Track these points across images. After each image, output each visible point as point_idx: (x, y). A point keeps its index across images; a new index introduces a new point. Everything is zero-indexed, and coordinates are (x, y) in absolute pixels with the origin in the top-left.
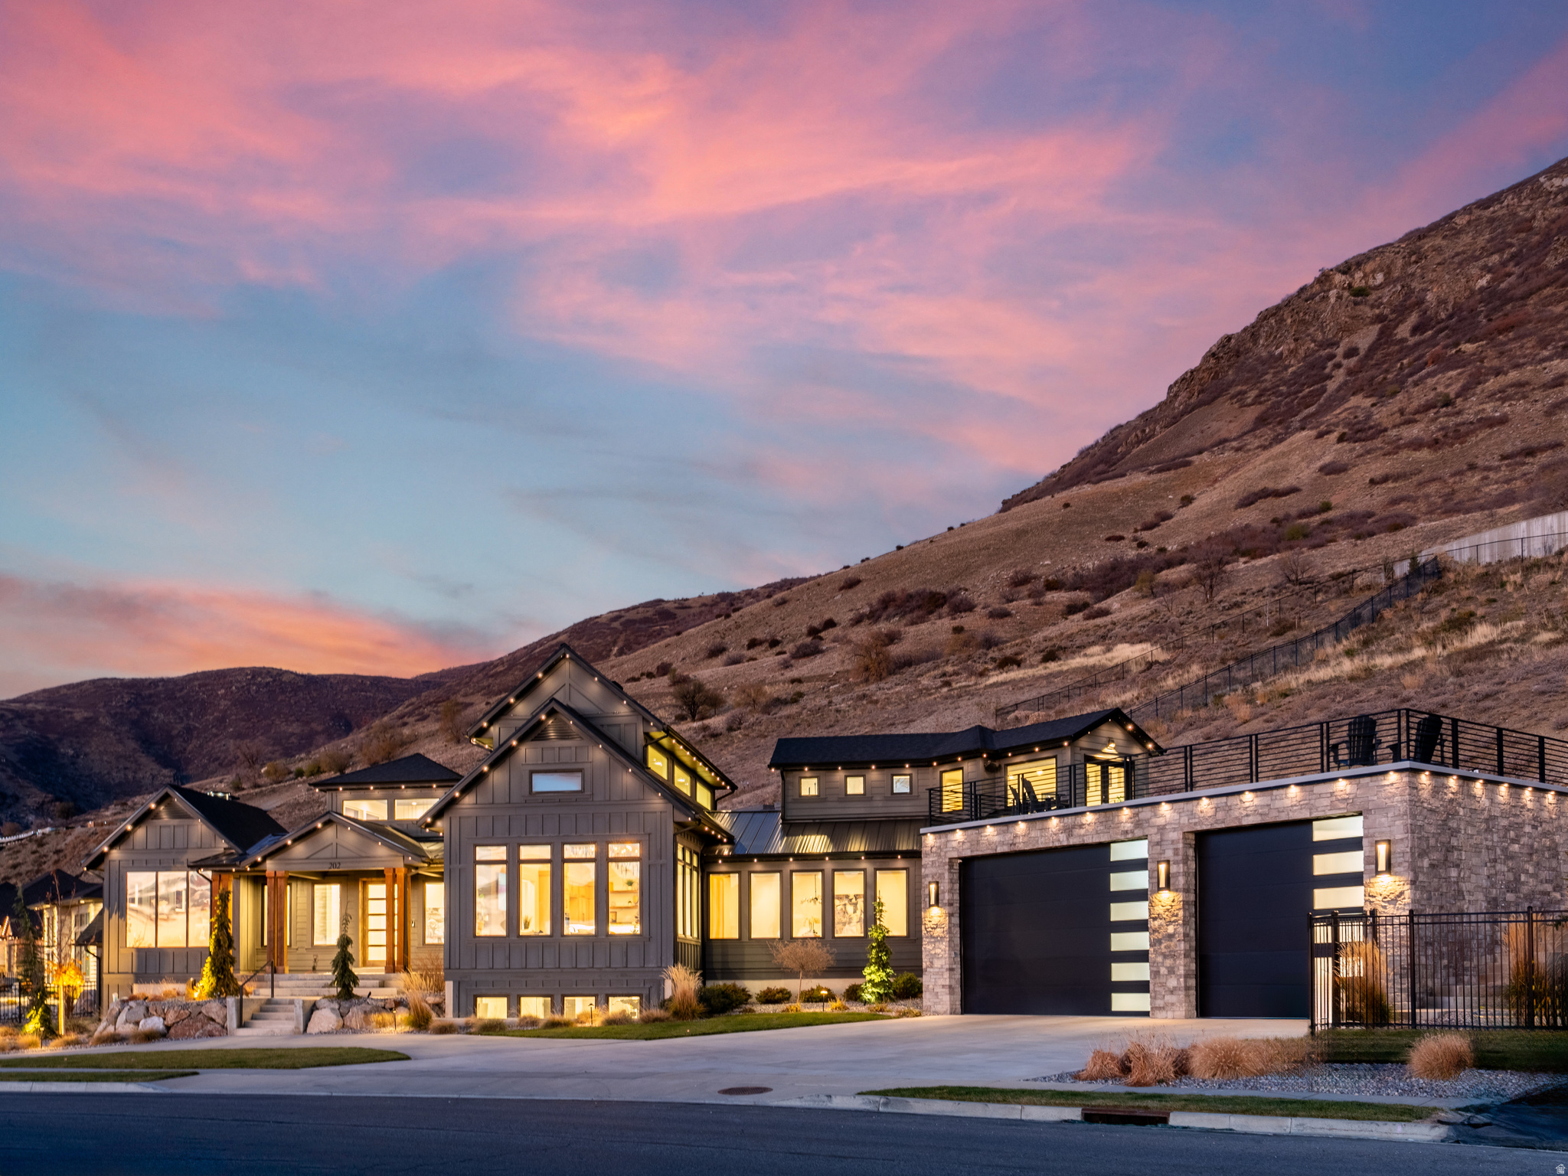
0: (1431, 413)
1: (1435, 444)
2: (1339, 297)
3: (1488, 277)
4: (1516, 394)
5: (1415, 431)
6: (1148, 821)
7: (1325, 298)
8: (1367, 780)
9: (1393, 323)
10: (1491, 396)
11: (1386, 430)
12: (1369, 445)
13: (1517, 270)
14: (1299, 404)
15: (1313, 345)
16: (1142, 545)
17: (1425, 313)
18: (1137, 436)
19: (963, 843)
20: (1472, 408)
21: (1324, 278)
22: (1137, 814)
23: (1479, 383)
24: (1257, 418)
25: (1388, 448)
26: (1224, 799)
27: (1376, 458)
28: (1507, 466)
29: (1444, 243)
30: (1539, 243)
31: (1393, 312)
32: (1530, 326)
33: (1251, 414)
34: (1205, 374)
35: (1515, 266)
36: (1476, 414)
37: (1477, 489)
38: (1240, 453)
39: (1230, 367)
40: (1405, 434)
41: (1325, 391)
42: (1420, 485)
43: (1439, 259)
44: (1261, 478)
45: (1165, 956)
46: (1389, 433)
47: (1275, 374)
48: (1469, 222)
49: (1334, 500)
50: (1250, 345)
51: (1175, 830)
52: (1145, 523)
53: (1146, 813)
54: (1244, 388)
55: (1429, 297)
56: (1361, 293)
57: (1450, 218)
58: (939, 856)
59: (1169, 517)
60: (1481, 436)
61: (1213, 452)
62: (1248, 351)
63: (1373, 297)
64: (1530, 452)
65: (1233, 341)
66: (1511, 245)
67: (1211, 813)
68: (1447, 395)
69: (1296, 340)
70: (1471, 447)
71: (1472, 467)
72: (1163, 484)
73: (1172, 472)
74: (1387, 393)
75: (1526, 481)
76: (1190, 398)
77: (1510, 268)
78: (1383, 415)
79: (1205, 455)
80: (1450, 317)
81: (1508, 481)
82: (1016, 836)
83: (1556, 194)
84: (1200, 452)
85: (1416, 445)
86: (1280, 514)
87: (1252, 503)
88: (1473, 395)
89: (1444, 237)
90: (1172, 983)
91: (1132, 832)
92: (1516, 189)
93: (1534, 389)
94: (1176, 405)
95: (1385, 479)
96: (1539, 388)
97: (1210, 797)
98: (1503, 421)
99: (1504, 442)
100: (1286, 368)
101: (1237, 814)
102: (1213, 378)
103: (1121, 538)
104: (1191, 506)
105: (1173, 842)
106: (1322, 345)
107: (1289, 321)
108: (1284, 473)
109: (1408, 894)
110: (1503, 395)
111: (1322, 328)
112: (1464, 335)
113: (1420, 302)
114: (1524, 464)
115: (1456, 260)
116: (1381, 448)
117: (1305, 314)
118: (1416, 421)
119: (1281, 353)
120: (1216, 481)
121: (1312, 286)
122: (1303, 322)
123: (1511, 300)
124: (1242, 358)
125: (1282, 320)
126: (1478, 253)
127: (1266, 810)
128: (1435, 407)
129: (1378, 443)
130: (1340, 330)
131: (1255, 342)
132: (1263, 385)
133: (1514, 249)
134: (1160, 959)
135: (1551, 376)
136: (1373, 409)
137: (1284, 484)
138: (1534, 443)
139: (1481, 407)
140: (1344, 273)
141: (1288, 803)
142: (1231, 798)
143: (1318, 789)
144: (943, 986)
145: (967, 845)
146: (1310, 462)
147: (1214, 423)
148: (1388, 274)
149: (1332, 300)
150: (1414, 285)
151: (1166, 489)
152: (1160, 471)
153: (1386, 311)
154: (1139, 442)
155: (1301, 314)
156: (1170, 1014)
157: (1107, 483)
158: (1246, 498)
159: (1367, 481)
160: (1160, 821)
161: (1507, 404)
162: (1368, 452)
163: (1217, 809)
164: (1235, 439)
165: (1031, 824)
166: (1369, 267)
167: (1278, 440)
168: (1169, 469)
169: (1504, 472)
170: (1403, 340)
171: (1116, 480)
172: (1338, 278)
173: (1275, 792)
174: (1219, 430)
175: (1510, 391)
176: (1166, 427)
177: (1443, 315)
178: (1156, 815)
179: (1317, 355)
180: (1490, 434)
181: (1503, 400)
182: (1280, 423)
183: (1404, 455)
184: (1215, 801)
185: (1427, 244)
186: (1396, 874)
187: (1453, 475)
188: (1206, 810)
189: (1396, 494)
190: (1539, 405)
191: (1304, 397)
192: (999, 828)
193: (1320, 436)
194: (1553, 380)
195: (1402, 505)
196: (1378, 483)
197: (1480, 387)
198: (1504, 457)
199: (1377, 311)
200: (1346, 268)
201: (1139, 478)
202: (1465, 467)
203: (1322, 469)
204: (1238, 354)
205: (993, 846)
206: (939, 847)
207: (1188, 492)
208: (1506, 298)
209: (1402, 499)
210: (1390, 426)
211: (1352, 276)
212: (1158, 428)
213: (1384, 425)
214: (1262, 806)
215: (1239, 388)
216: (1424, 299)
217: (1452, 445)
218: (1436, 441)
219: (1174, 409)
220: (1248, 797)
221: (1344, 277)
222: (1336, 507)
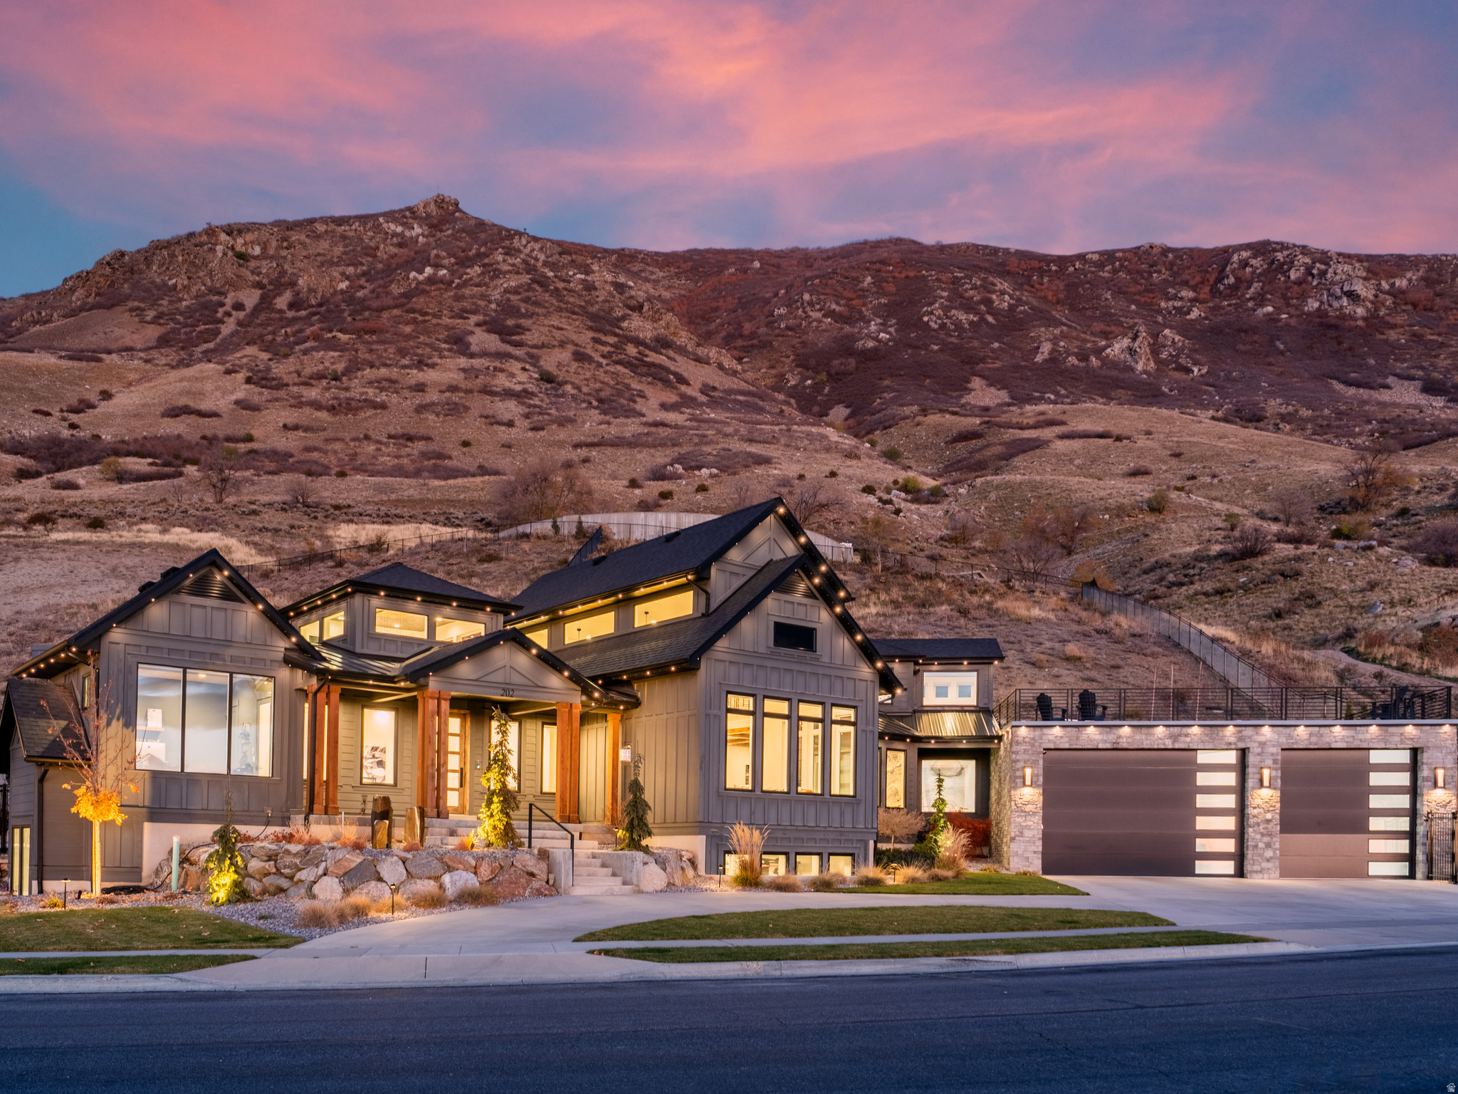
0: (324, 382)
1: (332, 409)
2: (225, 254)
3: (347, 283)
4: (390, 387)
5: (312, 393)
6: (1250, 737)
7: (212, 250)
8: (1428, 728)
9: (272, 294)
10: (371, 383)
11: (287, 385)
12: (276, 394)
13: (370, 287)
14: (198, 337)
15: (203, 288)
16: (73, 426)
17: (298, 294)
18: (32, 315)
19: (1061, 737)
20: (357, 388)
21: (211, 232)
22: (1241, 732)
23: (359, 369)
24: (159, 337)
25: (293, 401)
26: (1317, 729)
27: (284, 407)
28: (394, 444)
29: (308, 241)
30: (383, 271)
31: (270, 283)
32: (388, 335)
33: (153, 332)
34: (102, 280)
35: (367, 281)
36: (362, 394)
37: (374, 457)
38: (148, 366)
39: (126, 280)
40: (305, 394)
41: (220, 333)
42: (327, 440)
43: (305, 253)
44: (180, 394)
45: (1263, 835)
46: (291, 388)
47: (171, 302)
48: (326, 231)
49: (256, 433)
50: (143, 267)
51: (1274, 746)
52: (70, 406)
53: (1249, 732)
54: (142, 305)
55: (301, 282)
56: (242, 257)
57: (312, 221)
58: (1033, 745)
59: (93, 407)
60: (368, 414)
61: (123, 357)
62: (141, 272)
63: (253, 264)
64: (410, 438)
65: (127, 258)
66: (362, 264)
67: (1306, 737)
68: (335, 371)
69: (189, 278)
70: (362, 420)
71: (367, 437)
72: (77, 373)
73: (84, 363)
74: (281, 353)
75: (411, 460)
76: (87, 297)
77: (362, 281)
78: (280, 369)
79: (114, 356)
80: (320, 305)
81: (398, 457)
82: (1120, 737)
83: (393, 237)
84: (109, 352)
85: (317, 406)
86: (209, 433)
87: (177, 416)
88: (356, 378)
89: (308, 236)
90: (1269, 853)
91: (1235, 744)
92: (363, 219)
93: (402, 388)
94: (74, 299)
95: (296, 428)
96: (407, 388)
97: (1306, 726)
98: (383, 406)
99: (387, 424)
100: (181, 300)
101: (1328, 740)
102: (109, 286)
103: (48, 414)
104: (111, 402)
105: (1272, 754)
106: (212, 291)
107: (180, 258)
108: (202, 397)
109: (1454, 802)
110: (380, 384)
111: (210, 274)
112: (335, 325)
113: (293, 284)
114: (406, 446)
115: (319, 259)
116: (287, 400)
117: (196, 257)
118: (312, 385)
119: (175, 286)
120: (130, 384)
121: (200, 234)
122: (193, 263)
123: (368, 308)
124: (136, 277)
125: (173, 256)
126: (336, 260)
127: (1351, 739)
128: (326, 378)
129: (282, 393)
130: (227, 283)
131: (149, 266)
132: (161, 309)
133: (364, 268)
134: (1258, 837)
135: (413, 382)
136: (271, 363)
137: (205, 406)
138: (413, 432)
139: (364, 390)
140: (228, 234)
141: (1368, 736)
142: (1322, 729)
143: (1391, 729)
144: (1035, 852)
145: (1066, 739)
146: (224, 393)
147: (117, 329)
148: (264, 249)
149: (220, 255)
150: (286, 267)
151: (81, 378)
152: (71, 358)
153: (265, 281)
154: (35, 323)
155: (192, 257)
156: (1266, 876)
157: (14, 354)
158: (173, 409)
159: (281, 425)
160: (1262, 739)
161: (384, 394)
162: (277, 400)
163: (1311, 735)
164: (141, 350)
165: (1135, 729)
166: (249, 237)
167: (182, 364)
168: (80, 359)
169: (392, 449)
170: (281, 311)
171: (25, 354)
172: (223, 237)
173: (1358, 728)
174: (122, 337)
175: (385, 384)
176: (65, 316)
177: (313, 302)
178: (1257, 734)
179: (208, 298)
180: (376, 414)
181: (382, 389)
182: (183, 348)
183: (308, 412)
184: (1311, 729)
185: (295, 236)
186: (1449, 789)
187: (353, 440)
188: (1302, 733)
189: (310, 443)
190: (408, 402)
191: (200, 332)
192: (1100, 729)
193: (228, 372)
194: (416, 385)
195: (315, 454)
196: (290, 429)
197: (359, 374)
198: (390, 437)
199: (257, 278)
200: (230, 230)
201: (50, 360)
202: (362, 436)
203: (237, 402)
204: (132, 271)
205: (1095, 743)
206: (1033, 739)
207: (105, 387)
208: (362, 306)
209: (315, 449)
210: (291, 383)
211: (234, 239)
212: (55, 315)
213: (285, 381)
214: (1348, 737)
215: (136, 304)
216: (297, 281)
217: (346, 415)
218: (333, 408)
219: (71, 302)
220: (1337, 729)
221: (228, 238)
222: (257, 441)
